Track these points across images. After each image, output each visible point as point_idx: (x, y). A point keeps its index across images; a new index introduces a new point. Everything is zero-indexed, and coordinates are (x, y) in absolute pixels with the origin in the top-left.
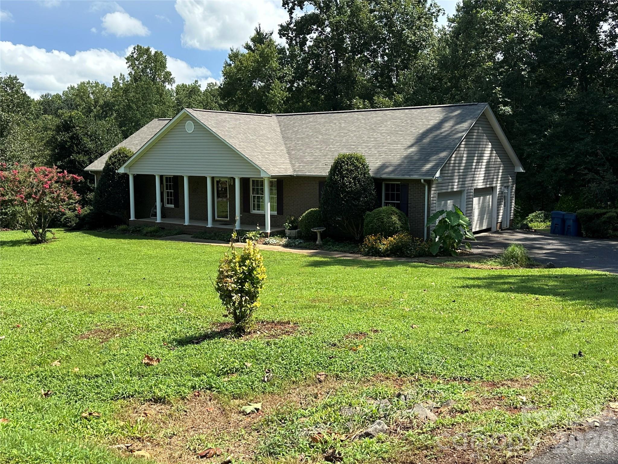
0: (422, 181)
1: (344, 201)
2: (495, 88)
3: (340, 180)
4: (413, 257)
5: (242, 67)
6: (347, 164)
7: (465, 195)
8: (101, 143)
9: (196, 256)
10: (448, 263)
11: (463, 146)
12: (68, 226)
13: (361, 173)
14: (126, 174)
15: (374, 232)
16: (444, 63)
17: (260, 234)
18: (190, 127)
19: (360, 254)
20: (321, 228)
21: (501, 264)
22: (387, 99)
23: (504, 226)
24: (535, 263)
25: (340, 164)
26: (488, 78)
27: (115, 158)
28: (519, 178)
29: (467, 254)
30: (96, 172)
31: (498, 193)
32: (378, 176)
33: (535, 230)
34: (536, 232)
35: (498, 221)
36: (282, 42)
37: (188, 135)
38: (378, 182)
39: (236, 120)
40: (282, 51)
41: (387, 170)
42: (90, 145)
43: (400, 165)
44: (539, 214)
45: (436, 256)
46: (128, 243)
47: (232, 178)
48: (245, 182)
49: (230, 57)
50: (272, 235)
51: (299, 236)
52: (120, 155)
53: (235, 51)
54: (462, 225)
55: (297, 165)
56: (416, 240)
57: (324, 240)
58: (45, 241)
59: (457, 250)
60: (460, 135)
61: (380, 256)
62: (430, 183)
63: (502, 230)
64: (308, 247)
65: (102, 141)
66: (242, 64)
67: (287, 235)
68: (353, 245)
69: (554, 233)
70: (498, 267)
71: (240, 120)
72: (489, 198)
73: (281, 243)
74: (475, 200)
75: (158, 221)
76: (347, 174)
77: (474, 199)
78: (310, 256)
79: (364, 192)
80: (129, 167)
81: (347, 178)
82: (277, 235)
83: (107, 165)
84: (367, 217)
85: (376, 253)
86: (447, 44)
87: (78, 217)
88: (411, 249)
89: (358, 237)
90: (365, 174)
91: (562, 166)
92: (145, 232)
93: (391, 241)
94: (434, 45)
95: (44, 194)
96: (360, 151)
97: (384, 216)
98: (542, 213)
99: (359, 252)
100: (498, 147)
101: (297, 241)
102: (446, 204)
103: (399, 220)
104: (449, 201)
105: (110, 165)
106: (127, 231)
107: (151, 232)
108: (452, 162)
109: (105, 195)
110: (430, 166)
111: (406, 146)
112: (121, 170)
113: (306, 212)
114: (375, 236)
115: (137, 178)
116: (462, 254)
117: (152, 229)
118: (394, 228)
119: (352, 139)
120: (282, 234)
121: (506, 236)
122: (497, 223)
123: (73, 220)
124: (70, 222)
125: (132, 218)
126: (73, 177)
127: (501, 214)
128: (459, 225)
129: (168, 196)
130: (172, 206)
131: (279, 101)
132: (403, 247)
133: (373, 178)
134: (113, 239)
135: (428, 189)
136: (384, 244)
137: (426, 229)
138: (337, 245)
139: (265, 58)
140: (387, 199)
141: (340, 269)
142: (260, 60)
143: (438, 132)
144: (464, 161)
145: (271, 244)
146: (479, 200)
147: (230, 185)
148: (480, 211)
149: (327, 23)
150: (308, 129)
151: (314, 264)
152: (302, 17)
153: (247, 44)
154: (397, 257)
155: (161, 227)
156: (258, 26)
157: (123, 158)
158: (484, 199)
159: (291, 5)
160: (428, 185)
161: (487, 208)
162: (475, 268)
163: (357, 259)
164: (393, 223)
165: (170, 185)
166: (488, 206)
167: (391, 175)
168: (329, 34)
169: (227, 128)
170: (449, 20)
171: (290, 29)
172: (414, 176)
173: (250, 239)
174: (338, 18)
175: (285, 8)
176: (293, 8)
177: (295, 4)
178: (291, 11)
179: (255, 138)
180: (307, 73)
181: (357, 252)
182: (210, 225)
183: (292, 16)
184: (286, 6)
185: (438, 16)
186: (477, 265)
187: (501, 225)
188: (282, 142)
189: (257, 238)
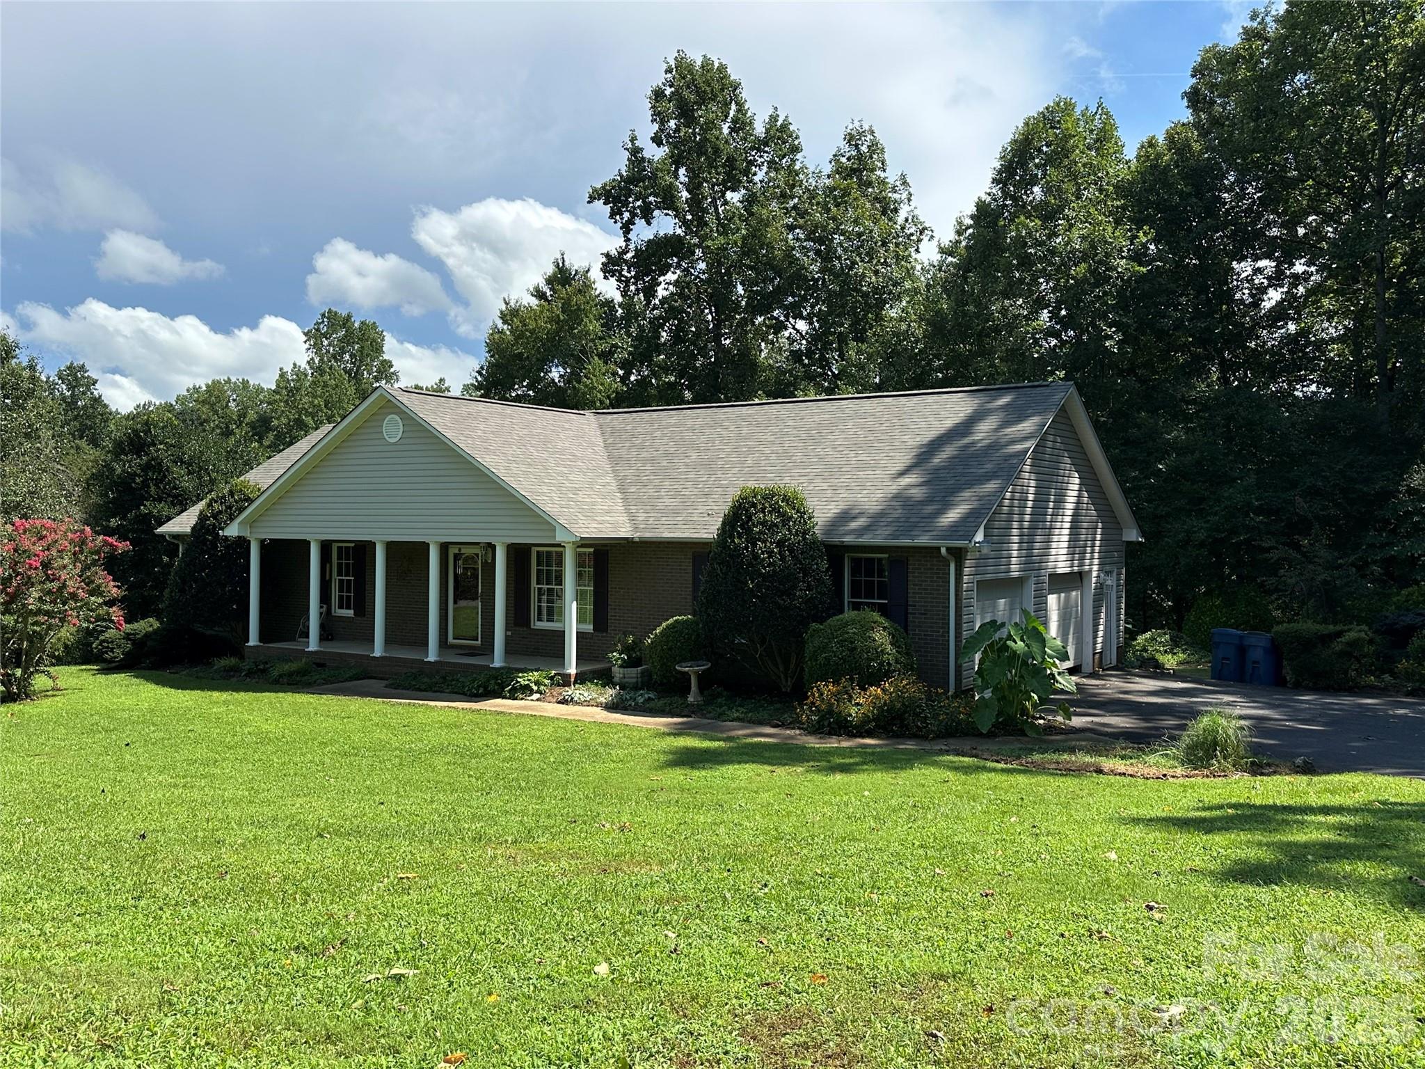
0: (943, 550)
1: (757, 597)
3: (746, 548)
4: (933, 739)
5: (526, 330)
6: (763, 511)
7: (1031, 587)
9: (381, 735)
10: (1037, 757)
12: (105, 661)
13: (797, 531)
14: (242, 539)
15: (834, 672)
17: (552, 678)
19: (799, 728)
20: (700, 663)
21: (1183, 763)
23: (1106, 661)
25: (747, 511)
27: (221, 503)
28: (1131, 555)
29: (1067, 732)
30: (177, 536)
31: (1093, 586)
32: (834, 540)
33: (1174, 671)
34: (1179, 676)
35: (1095, 648)
37: (388, 448)
38: (835, 553)
40: (609, 304)
41: (854, 525)
42: (187, 483)
43: (881, 514)
45: (991, 735)
46: (226, 703)
47: (489, 544)
48: (518, 554)
49: (503, 316)
50: (581, 679)
51: (646, 683)
52: (233, 497)
53: (512, 304)
55: (642, 516)
57: (706, 693)
59: (1036, 719)
60: (1020, 446)
61: (851, 735)
62: (960, 558)
64: (668, 709)
65: (214, 475)
66: (524, 324)
67: (616, 680)
68: (778, 706)
69: (1220, 678)
72: (1076, 595)
73: (602, 700)
75: (310, 649)
76: (765, 533)
77: (1050, 597)
78: (675, 735)
79: (804, 577)
80: (252, 523)
81: (764, 542)
82: (592, 682)
83: (202, 518)
84: (812, 636)
85: (840, 727)
87: (130, 639)
88: (926, 717)
89: (787, 685)
90: (805, 533)
92: (275, 673)
93: (877, 697)
95: (28, 580)
96: (789, 482)
97: (854, 633)
98: (1165, 634)
99: (795, 723)
100: (1091, 483)
101: (641, 695)
102: (992, 607)
103: (891, 643)
104: (1000, 602)
105: (207, 518)
106: (236, 671)
107: (291, 674)
109: (191, 586)
110: (951, 515)
111: (892, 472)
112: (232, 531)
113: (664, 625)
114: (837, 682)
115: (272, 549)
116: (1052, 730)
117: (294, 666)
118: (881, 664)
119: (767, 458)
120: (604, 678)
121: (1118, 683)
122: (1094, 654)
123: (119, 647)
124: (112, 650)
125: (253, 640)
126: (106, 543)
127: (1101, 633)
129: (341, 590)
130: (350, 613)
132: (905, 712)
133: (823, 543)
134: (193, 692)
135: (956, 570)
136: (859, 705)
137: (952, 667)
138: (740, 706)
139: (573, 314)
140: (855, 593)
141: (759, 775)
142: (562, 318)
143: (967, 440)
144: (1029, 510)
145: (577, 703)
146: (1059, 598)
147: (485, 564)
148: (1059, 626)
149: (699, 253)
150: (665, 440)
151: (689, 759)
152: (649, 241)
153: (537, 289)
154: (893, 737)
155: (318, 661)
156: (559, 257)
157: (239, 502)
158: (1067, 599)
159: (626, 215)
160: (956, 562)
161: (1073, 620)
162: (1120, 774)
163: (794, 742)
164: (877, 652)
165: (347, 565)
166: (1073, 616)
167: (865, 537)
168: (704, 273)
169: (480, 433)
170: (943, 251)
171: (626, 261)
172: (924, 540)
173: (527, 690)
174: (722, 240)
175: (615, 222)
176: (631, 222)
177: (636, 215)
178: (626, 228)
179: (545, 455)
180: (658, 348)
181: (791, 723)
182: (432, 657)
183: (629, 236)
184: (618, 217)
185: (919, 240)
186: (1120, 765)
187: (1101, 658)
188: (608, 468)
189: (542, 687)
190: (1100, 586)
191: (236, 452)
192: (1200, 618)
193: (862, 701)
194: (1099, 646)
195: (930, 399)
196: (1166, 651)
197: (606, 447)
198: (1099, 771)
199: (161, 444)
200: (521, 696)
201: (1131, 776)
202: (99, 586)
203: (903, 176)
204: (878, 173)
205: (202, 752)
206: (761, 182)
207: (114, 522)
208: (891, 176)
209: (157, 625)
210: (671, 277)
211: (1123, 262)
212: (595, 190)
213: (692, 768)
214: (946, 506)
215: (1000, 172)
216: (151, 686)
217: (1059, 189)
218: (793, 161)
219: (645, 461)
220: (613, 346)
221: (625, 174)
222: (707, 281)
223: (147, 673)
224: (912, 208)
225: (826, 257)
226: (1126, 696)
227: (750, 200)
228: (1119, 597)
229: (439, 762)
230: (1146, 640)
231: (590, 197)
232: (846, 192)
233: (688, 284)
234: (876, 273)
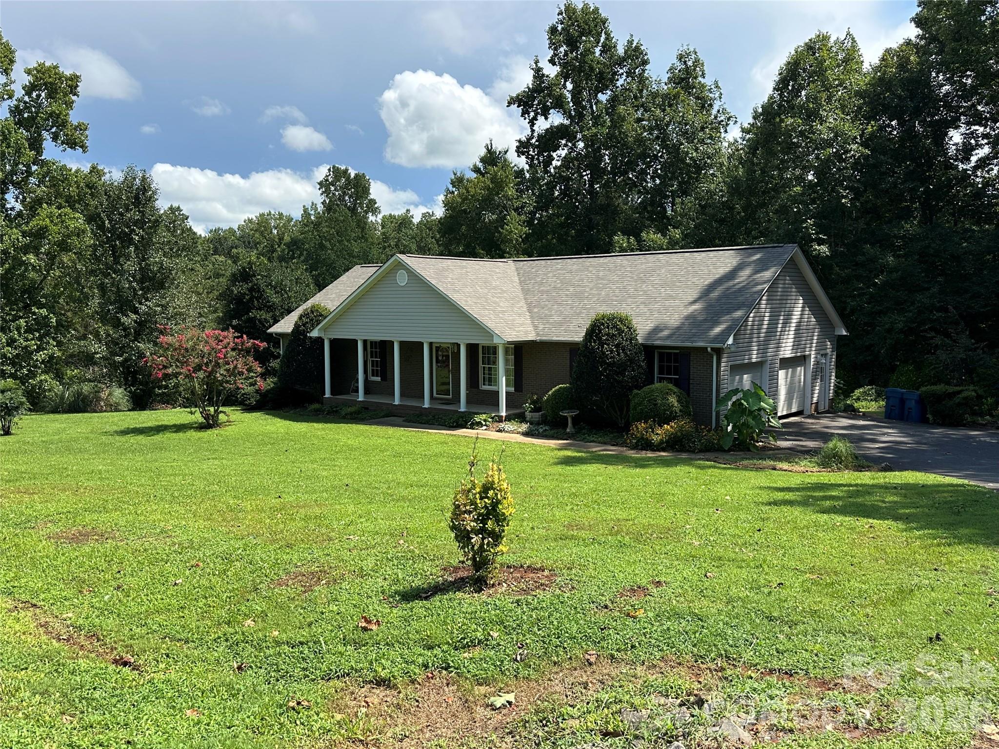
0: (709, 349)
1: (604, 376)
2: (805, 221)
3: (598, 348)
4: (697, 453)
5: (468, 195)
6: (608, 327)
7: (767, 367)
8: (288, 296)
9: (409, 447)
10: (745, 462)
11: (764, 302)
12: (245, 405)
13: (627, 338)
14: (320, 338)
15: (644, 417)
16: (735, 188)
17: (492, 418)
18: (402, 279)
19: (626, 447)
20: (573, 410)
21: (819, 465)
22: (659, 235)
23: (821, 409)
24: (865, 463)
25: (599, 327)
26: (796, 207)
27: (307, 317)
28: (840, 344)
29: (771, 449)
30: (281, 335)
31: (812, 363)
32: (649, 343)
33: (864, 413)
34: (865, 416)
35: (812, 401)
36: (522, 162)
37: (400, 289)
38: (649, 350)
39: (463, 267)
40: (520, 173)
41: (662, 334)
42: (275, 299)
43: (677, 328)
44: (869, 390)
45: (729, 450)
47: (457, 343)
48: (472, 349)
49: (453, 183)
50: (509, 418)
51: (544, 421)
52: (312, 313)
53: (458, 174)
54: (764, 410)
55: (541, 327)
56: (701, 429)
57: (576, 427)
58: (218, 425)
59: (758, 442)
60: (760, 287)
61: (653, 450)
62: (720, 353)
63: (818, 413)
64: (555, 435)
65: (290, 294)
66: (468, 192)
67: (528, 419)
68: (616, 434)
69: (889, 418)
70: (815, 469)
71: (466, 268)
72: (800, 370)
73: (520, 430)
74: (782, 374)
75: (360, 399)
76: (608, 340)
77: (780, 372)
78: (559, 450)
79: (630, 364)
80: (325, 329)
81: (608, 345)
82: (514, 420)
83: (297, 326)
84: (634, 397)
85: (648, 446)
86: (740, 163)
88: (695, 441)
89: (622, 423)
90: (631, 340)
91: (900, 325)
92: (343, 413)
93: (667, 430)
94: (722, 164)
95: (217, 365)
96: (624, 310)
97: (657, 396)
98: (872, 389)
99: (624, 444)
100: (812, 303)
101: (541, 428)
102: (741, 379)
103: (677, 401)
104: (745, 376)
105: (300, 326)
106: (320, 412)
107: (351, 414)
108: (750, 323)
110: (719, 329)
111: (686, 302)
112: (315, 334)
113: (553, 389)
114: (646, 422)
115: (334, 343)
116: (764, 448)
117: (353, 409)
118: (671, 413)
119: (614, 292)
120: (521, 418)
121: (825, 422)
122: (812, 404)
123: (253, 397)
124: (249, 399)
125: (328, 394)
126: (254, 344)
127: (817, 391)
128: (760, 410)
129: (373, 366)
130: (378, 379)
131: (517, 240)
132: (683, 438)
133: (642, 344)
134: (303, 423)
135: (717, 359)
136: (659, 434)
137: (714, 414)
138: (595, 434)
139: (498, 185)
140: (661, 372)
141: (599, 469)
142: (491, 186)
143: (731, 283)
144: (766, 323)
145: (507, 432)
146: (787, 374)
147: (453, 353)
149: (579, 136)
150: (554, 279)
152: (547, 130)
153: (475, 166)
154: (676, 451)
155: (365, 406)
156: (489, 143)
157: (317, 317)
158: (793, 372)
159: (532, 114)
160: (717, 356)
161: (798, 384)
162: (784, 470)
163: (622, 454)
164: (669, 406)
165: (376, 352)
167: (668, 341)
168: (582, 151)
169: (450, 280)
170: (743, 130)
171: (531, 145)
172: (699, 343)
173: (479, 424)
174: (594, 130)
175: (525, 119)
176: (535, 118)
177: (538, 113)
178: (532, 123)
179: (486, 291)
180: (552, 201)
181: (621, 444)
182: (426, 405)
183: (534, 128)
184: (526, 116)
185: (727, 125)
186: (786, 466)
187: (817, 406)
188: (521, 296)
189: (488, 423)
190: (817, 363)
193: (659, 432)
194: (815, 399)
197: (520, 283)
198: (774, 469)
199: (258, 275)
200: (476, 428)
201: (790, 471)
202: (251, 367)
203: (716, 82)
204: (700, 79)
206: (621, 86)
207: (235, 322)
208: (708, 81)
209: (272, 385)
210: (561, 153)
211: (855, 147)
212: (512, 98)
213: (567, 466)
214: (713, 323)
215: (778, 83)
216: (278, 420)
217: (816, 98)
218: (644, 71)
219: (543, 293)
220: (523, 203)
221: (531, 87)
222: (586, 156)
223: (272, 412)
224: (722, 103)
226: (825, 429)
227: (613, 100)
228: (831, 369)
231: (509, 103)
232: (676, 96)
233: (572, 159)
234: (696, 150)
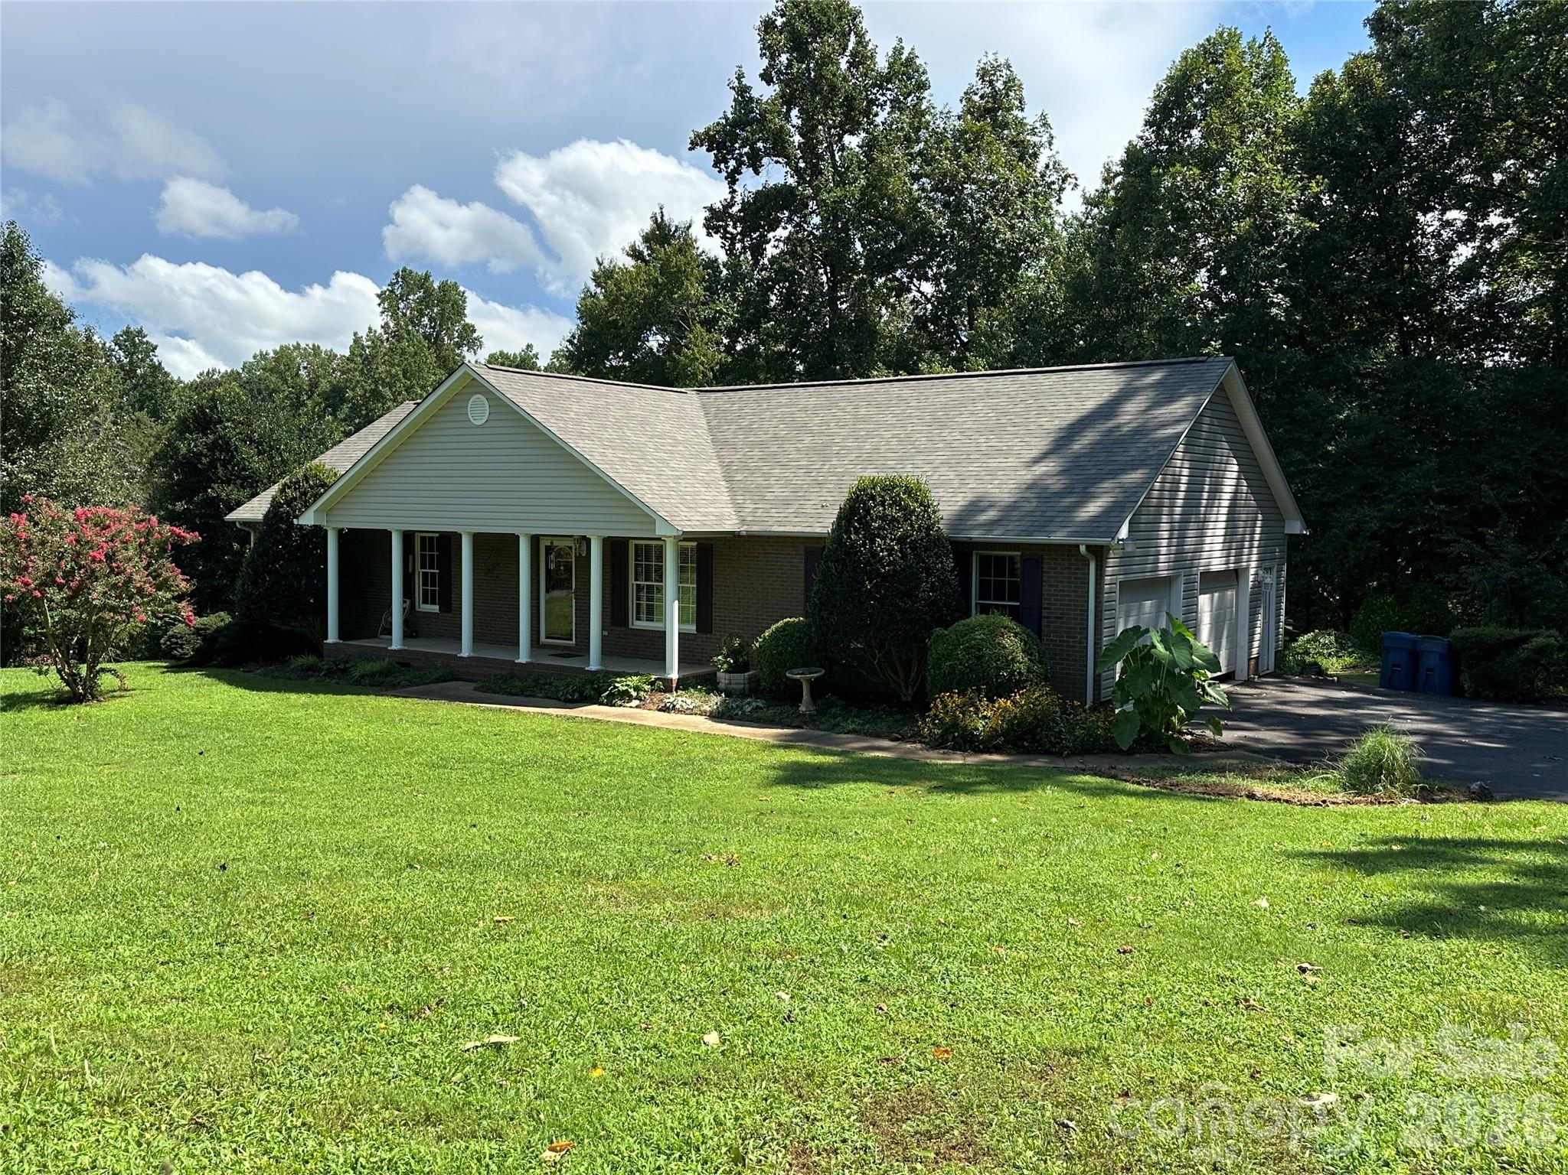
0: (1083, 548)
1: (876, 599)
3: (864, 544)
4: (1068, 756)
5: (622, 295)
6: (883, 504)
7: (1181, 587)
8: (283, 461)
9: (471, 744)
10: (1182, 778)
11: (1177, 462)
12: (175, 657)
13: (920, 526)
14: (318, 528)
15: (959, 682)
17: (652, 684)
19: (920, 742)
20: (813, 669)
21: (1344, 788)
23: (1263, 668)
25: (865, 504)
27: (295, 489)
28: (1294, 550)
29: (1212, 748)
30: (247, 524)
31: (1250, 584)
32: (963, 536)
33: (1338, 677)
34: (1343, 683)
35: (1250, 653)
36: (712, 247)
37: (474, 431)
38: (962, 550)
40: (712, 264)
41: (983, 518)
42: (258, 464)
43: (1013, 507)
44: (1324, 637)
45: (1130, 752)
46: (305, 706)
47: (584, 538)
48: (615, 549)
49: (596, 278)
50: (684, 684)
51: (754, 690)
52: (307, 482)
53: (606, 264)
54: (1197, 670)
55: (749, 506)
57: (819, 702)
59: (1182, 734)
60: (1170, 430)
61: (978, 751)
62: (1102, 556)
63: (1259, 677)
64: (777, 720)
65: (286, 456)
66: (620, 290)
67: (722, 686)
68: (898, 717)
70: (1340, 797)
71: (607, 397)
72: (1231, 595)
73: (706, 708)
75: (394, 647)
76: (885, 529)
78: (786, 747)
79: (927, 578)
80: (328, 511)
81: (884, 538)
82: (695, 688)
83: (275, 505)
84: (935, 642)
85: (966, 742)
87: (200, 635)
88: (1060, 732)
89: (907, 695)
90: (928, 529)
92: (357, 674)
93: (1006, 709)
95: (92, 574)
96: (909, 471)
97: (982, 639)
99: (917, 737)
100: (1250, 470)
101: (749, 703)
103: (1022, 651)
105: (280, 505)
106: (314, 671)
107: (373, 675)
109: (264, 579)
112: (308, 519)
113: (773, 627)
114: (962, 693)
115: (350, 539)
116: (1198, 746)
117: (377, 666)
118: (1012, 673)
119: (888, 443)
120: (708, 683)
121: (1274, 692)
122: (1249, 660)
123: (189, 643)
124: (181, 646)
125: (332, 638)
126: (172, 534)
127: (1257, 637)
128: (1191, 670)
129: (425, 584)
130: (435, 608)
132: (1037, 726)
133: (948, 539)
135: (1097, 570)
136: (984, 718)
137: (1090, 677)
138: (856, 717)
139: (672, 277)
140: (983, 595)
141: (877, 796)
142: (660, 280)
143: (1111, 424)
145: (680, 711)
146: (1212, 599)
147: (578, 558)
148: (1211, 629)
149: (813, 205)
150: (775, 422)
151: (798, 776)
152: (758, 192)
153: (633, 248)
154: (1022, 753)
155: (402, 660)
156: (658, 211)
157: (313, 488)
158: (1221, 599)
159: (732, 163)
160: (1097, 561)
161: (1227, 622)
162: (1275, 800)
163: (915, 757)
164: (1007, 660)
165: (432, 557)
166: (1228, 618)
167: (995, 532)
168: (818, 229)
169: (572, 415)
170: (1089, 202)
171: (731, 216)
172: (1059, 537)
173: (625, 696)
174: (839, 192)
175: (720, 172)
176: (737, 171)
177: (743, 163)
178: (732, 178)
179: (644, 439)
180: (766, 314)
181: (911, 736)
182: (523, 657)
183: (735, 187)
184: (722, 166)
185: (1062, 189)
186: (1275, 790)
187: (1257, 664)
188: (711, 451)
189: (642, 693)
190: (1258, 584)
191: (309, 430)
192: (1369, 617)
193: (990, 713)
194: (1255, 651)
195: (1070, 376)
196: (1330, 654)
197: (710, 429)
198: (1251, 796)
199: (228, 421)
200: (619, 703)
201: (1287, 801)
202: (166, 580)
203: (1043, 117)
204: (1015, 112)
205: (280, 762)
206: (883, 123)
207: (180, 506)
208: (1030, 116)
209: (228, 619)
210: (782, 233)
211: (1291, 217)
212: (697, 135)
213: (804, 787)
214: (1087, 497)
215: (1153, 113)
216: (226, 687)
217: (1221, 132)
218: (920, 99)
219: (752, 446)
220: (717, 311)
221: (730, 116)
222: (823, 238)
223: (219, 671)
224: (1054, 152)
225: (956, 209)
226: (1284, 707)
227: (870, 145)
228: (1279, 596)
229: (532, 776)
230: (1308, 641)
231: (692, 143)
232: (978, 136)
233: (801, 241)
234: (1012, 228)
